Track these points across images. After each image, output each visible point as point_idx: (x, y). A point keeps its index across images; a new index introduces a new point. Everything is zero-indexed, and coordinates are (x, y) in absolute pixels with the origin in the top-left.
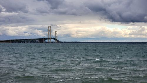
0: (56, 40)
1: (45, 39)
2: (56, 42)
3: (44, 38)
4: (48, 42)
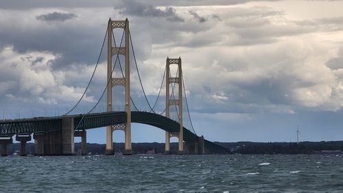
0: (170, 126)
2: (174, 147)
3: (77, 118)
4: (109, 147)
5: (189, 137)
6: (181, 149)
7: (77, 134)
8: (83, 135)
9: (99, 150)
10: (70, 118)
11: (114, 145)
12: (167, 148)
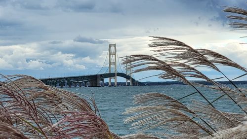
0: (128, 77)
1: (103, 76)
2: (129, 83)
3: (101, 75)
4: (110, 84)
5: (133, 80)
6: (131, 84)
7: (101, 80)
8: (103, 80)
9: (107, 84)
10: (99, 75)
11: (111, 83)
12: (127, 84)
